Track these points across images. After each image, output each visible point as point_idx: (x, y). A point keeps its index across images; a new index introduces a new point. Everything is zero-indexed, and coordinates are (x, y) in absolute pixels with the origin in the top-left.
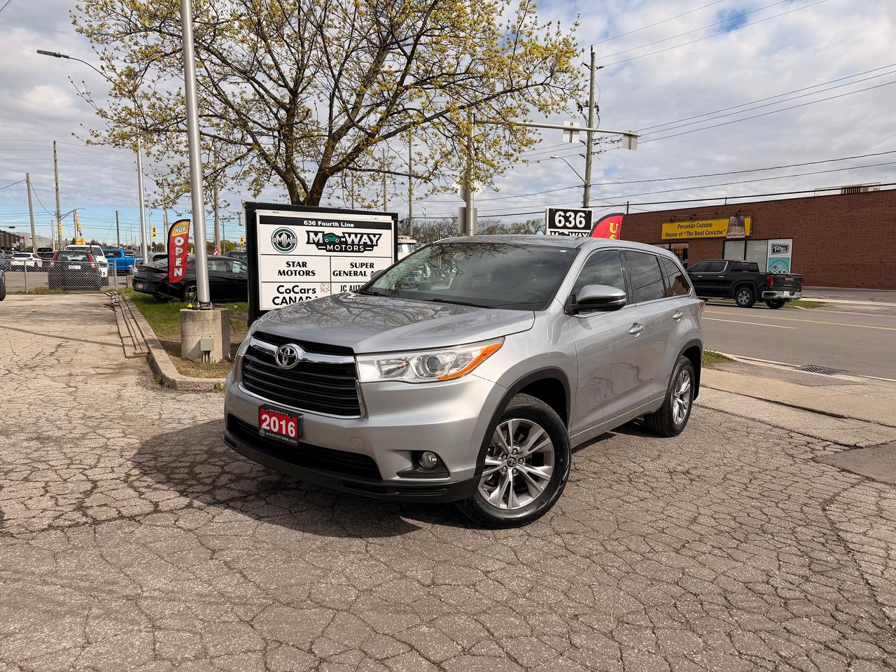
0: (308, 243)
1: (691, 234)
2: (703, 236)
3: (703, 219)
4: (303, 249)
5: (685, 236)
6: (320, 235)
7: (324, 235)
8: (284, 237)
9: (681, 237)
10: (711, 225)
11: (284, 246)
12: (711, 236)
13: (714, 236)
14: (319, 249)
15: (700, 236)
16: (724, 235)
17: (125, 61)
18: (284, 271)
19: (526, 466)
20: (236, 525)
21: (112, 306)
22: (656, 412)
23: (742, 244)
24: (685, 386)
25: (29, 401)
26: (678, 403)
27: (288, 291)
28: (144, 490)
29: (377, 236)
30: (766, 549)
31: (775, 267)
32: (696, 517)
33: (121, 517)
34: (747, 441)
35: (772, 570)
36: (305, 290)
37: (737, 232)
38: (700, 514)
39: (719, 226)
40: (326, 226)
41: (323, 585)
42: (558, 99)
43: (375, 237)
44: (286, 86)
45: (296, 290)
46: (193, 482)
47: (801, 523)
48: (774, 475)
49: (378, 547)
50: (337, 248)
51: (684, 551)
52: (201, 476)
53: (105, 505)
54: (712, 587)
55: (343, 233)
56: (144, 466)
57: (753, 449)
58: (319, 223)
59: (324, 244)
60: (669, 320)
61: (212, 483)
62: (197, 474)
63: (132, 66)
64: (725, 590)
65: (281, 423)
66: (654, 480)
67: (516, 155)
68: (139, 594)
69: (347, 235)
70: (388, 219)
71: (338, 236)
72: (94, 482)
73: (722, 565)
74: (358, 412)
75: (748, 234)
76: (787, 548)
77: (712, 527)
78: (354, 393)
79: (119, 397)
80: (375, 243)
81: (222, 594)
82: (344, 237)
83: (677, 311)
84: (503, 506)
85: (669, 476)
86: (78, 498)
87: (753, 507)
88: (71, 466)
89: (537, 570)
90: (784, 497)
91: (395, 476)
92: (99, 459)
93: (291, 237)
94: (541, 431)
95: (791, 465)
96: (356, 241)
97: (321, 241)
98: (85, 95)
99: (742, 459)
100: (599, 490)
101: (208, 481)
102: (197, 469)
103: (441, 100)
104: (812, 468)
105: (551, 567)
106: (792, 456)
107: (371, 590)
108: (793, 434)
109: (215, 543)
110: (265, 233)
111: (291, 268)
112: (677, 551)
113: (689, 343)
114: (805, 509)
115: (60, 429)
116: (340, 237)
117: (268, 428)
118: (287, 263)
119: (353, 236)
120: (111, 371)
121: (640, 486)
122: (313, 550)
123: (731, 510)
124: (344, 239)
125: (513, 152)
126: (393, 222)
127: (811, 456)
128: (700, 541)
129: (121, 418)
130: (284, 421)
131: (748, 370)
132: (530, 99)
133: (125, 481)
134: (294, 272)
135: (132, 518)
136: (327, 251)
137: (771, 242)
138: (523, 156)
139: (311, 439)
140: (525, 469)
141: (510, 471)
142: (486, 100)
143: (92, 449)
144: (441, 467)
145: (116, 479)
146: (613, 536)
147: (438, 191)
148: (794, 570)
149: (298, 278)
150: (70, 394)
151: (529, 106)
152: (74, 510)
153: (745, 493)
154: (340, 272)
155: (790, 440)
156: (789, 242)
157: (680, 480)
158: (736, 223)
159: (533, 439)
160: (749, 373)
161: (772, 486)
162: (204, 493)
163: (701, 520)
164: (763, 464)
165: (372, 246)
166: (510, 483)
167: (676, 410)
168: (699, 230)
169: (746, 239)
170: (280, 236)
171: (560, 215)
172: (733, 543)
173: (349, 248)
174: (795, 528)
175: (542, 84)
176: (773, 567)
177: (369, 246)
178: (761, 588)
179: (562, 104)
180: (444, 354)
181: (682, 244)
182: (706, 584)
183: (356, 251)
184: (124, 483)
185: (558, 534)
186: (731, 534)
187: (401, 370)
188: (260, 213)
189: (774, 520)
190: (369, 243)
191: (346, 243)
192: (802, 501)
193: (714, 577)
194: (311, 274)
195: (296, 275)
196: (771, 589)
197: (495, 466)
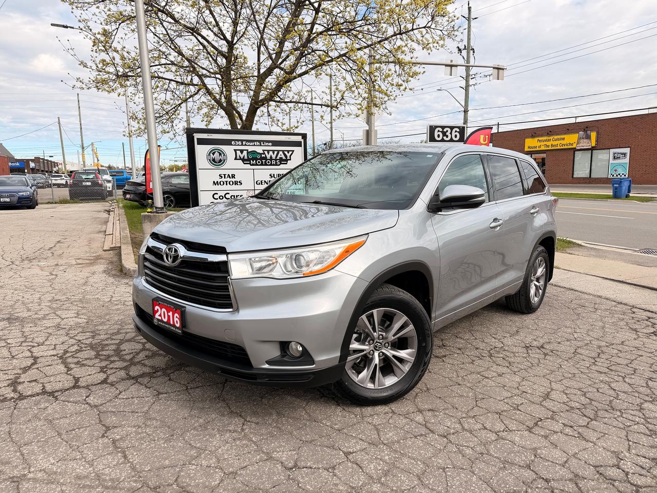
0: (236, 159)
1: (548, 146)
2: (557, 148)
3: (557, 134)
4: (232, 164)
5: (543, 148)
6: (245, 153)
7: (248, 153)
8: (217, 154)
9: (540, 149)
10: (563, 139)
11: (217, 162)
12: (564, 147)
13: (566, 147)
14: (245, 164)
15: (555, 148)
16: (574, 146)
17: (101, 24)
18: (217, 182)
19: (391, 349)
20: (136, 402)
21: (109, 211)
22: (516, 294)
23: (588, 154)
24: (540, 271)
25: (16, 287)
26: (535, 285)
27: (221, 198)
28: (72, 366)
29: (290, 153)
30: (615, 427)
31: (616, 170)
32: (549, 393)
33: (44, 392)
34: (594, 316)
35: (622, 452)
36: (234, 196)
37: (585, 144)
38: (552, 389)
39: (571, 140)
40: (249, 145)
41: (194, 467)
42: (438, 38)
43: (288, 153)
44: (225, 39)
45: (228, 196)
46: (116, 358)
47: (647, 398)
48: (620, 349)
49: (253, 425)
50: (259, 162)
51: (536, 430)
52: (124, 353)
53: (35, 381)
54: (563, 472)
55: (263, 151)
56: (82, 343)
57: (601, 324)
58: (244, 143)
59: (249, 160)
60: (528, 215)
61: (131, 359)
62: (121, 351)
63: (107, 28)
64: (576, 476)
65: (169, 314)
66: (512, 355)
67: (405, 84)
68: (25, 475)
69: (266, 152)
70: (299, 138)
71: (259, 153)
72: (36, 359)
73: (574, 446)
74: (229, 306)
75: (594, 145)
76: (636, 427)
77: (564, 403)
78: (226, 288)
79: (85, 283)
80: (288, 158)
81: (98, 476)
82: (264, 154)
83: (534, 207)
84: (370, 386)
85: (525, 351)
86: (16, 374)
87: (602, 381)
88: (24, 344)
89: (396, 451)
90: (630, 371)
91: (264, 365)
92: (48, 337)
93: (222, 155)
94: (405, 318)
95: (635, 339)
96: (274, 157)
97: (246, 158)
98: (70, 51)
99: (591, 333)
100: (462, 366)
101: (128, 357)
102: (123, 347)
103: (342, 42)
104: (654, 342)
105: (409, 447)
106: (636, 330)
107: (236, 473)
108: (635, 310)
109: (111, 420)
110: (202, 151)
111: (223, 179)
112: (530, 430)
113: (544, 234)
114: (650, 383)
115: (29, 310)
116: (261, 154)
117: (160, 318)
118: (220, 175)
119: (271, 153)
120: (88, 262)
121: (499, 361)
122: (195, 429)
123: (581, 385)
124: (264, 156)
125: (403, 83)
126: (302, 141)
127: (652, 330)
128: (552, 418)
129: (80, 300)
130: (171, 313)
131: (594, 254)
132: (414, 39)
133: (61, 358)
134: (225, 182)
135: (52, 394)
136: (251, 165)
137: (612, 151)
138: (410, 85)
139: (194, 329)
140: (390, 353)
141: (376, 354)
142: (379, 42)
143: (47, 328)
144: (306, 357)
145: (54, 355)
146: (471, 414)
147: (343, 116)
148: (643, 451)
149: (229, 187)
150: (49, 281)
151: (415, 45)
152: (8, 385)
153: (593, 367)
154: (261, 181)
155: (633, 315)
156: (627, 151)
157: (535, 355)
158: (584, 137)
159: (397, 326)
160: (596, 256)
161: (618, 360)
162: (121, 369)
163: (554, 395)
164: (609, 338)
165: (287, 160)
166: (376, 365)
167: (533, 291)
168: (555, 143)
169: (592, 149)
170: (213, 154)
171: (439, 131)
172: (583, 421)
173: (269, 162)
174: (642, 404)
175: (424, 27)
176: (622, 448)
177: (284, 160)
178: (612, 472)
179: (441, 42)
180: (308, 251)
181: (540, 155)
182: (558, 467)
183: (274, 165)
184: (60, 359)
185: (420, 411)
186: (581, 409)
187: (272, 267)
188: (197, 136)
189: (622, 396)
190: (284, 158)
191: (265, 158)
192: (648, 374)
193: (565, 459)
194: (238, 183)
195: (227, 185)
196: (622, 475)
197: (362, 351)
